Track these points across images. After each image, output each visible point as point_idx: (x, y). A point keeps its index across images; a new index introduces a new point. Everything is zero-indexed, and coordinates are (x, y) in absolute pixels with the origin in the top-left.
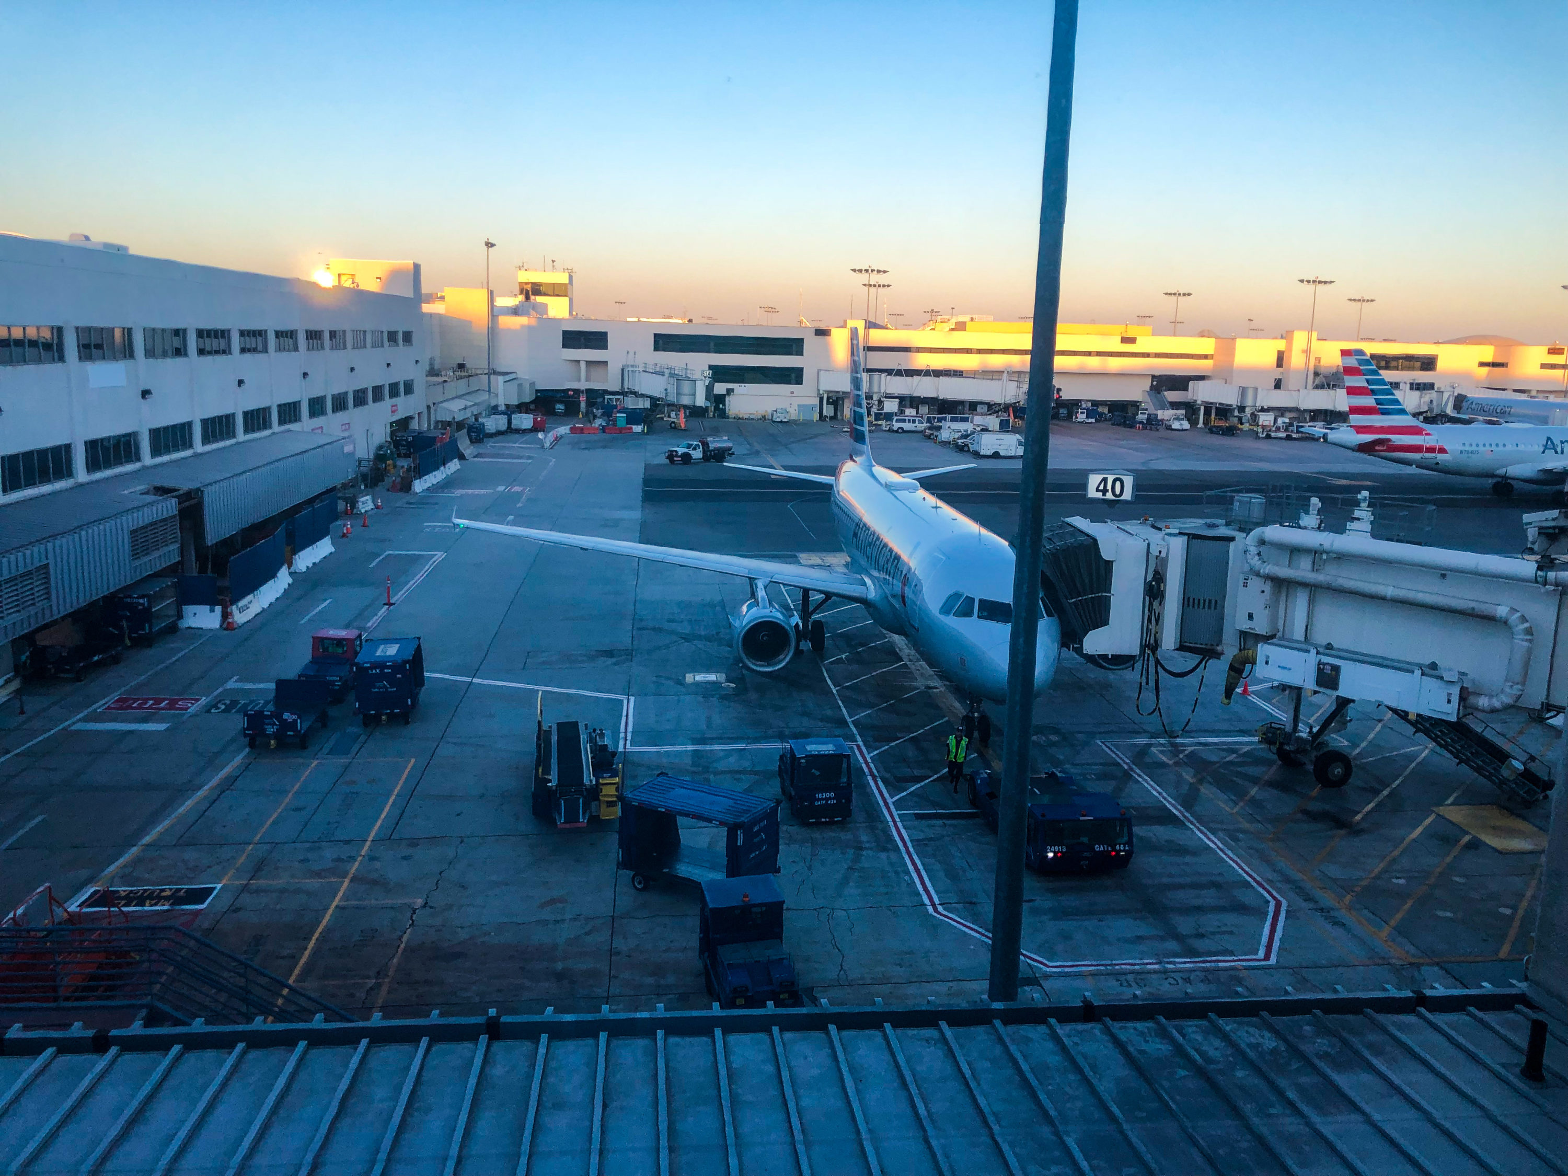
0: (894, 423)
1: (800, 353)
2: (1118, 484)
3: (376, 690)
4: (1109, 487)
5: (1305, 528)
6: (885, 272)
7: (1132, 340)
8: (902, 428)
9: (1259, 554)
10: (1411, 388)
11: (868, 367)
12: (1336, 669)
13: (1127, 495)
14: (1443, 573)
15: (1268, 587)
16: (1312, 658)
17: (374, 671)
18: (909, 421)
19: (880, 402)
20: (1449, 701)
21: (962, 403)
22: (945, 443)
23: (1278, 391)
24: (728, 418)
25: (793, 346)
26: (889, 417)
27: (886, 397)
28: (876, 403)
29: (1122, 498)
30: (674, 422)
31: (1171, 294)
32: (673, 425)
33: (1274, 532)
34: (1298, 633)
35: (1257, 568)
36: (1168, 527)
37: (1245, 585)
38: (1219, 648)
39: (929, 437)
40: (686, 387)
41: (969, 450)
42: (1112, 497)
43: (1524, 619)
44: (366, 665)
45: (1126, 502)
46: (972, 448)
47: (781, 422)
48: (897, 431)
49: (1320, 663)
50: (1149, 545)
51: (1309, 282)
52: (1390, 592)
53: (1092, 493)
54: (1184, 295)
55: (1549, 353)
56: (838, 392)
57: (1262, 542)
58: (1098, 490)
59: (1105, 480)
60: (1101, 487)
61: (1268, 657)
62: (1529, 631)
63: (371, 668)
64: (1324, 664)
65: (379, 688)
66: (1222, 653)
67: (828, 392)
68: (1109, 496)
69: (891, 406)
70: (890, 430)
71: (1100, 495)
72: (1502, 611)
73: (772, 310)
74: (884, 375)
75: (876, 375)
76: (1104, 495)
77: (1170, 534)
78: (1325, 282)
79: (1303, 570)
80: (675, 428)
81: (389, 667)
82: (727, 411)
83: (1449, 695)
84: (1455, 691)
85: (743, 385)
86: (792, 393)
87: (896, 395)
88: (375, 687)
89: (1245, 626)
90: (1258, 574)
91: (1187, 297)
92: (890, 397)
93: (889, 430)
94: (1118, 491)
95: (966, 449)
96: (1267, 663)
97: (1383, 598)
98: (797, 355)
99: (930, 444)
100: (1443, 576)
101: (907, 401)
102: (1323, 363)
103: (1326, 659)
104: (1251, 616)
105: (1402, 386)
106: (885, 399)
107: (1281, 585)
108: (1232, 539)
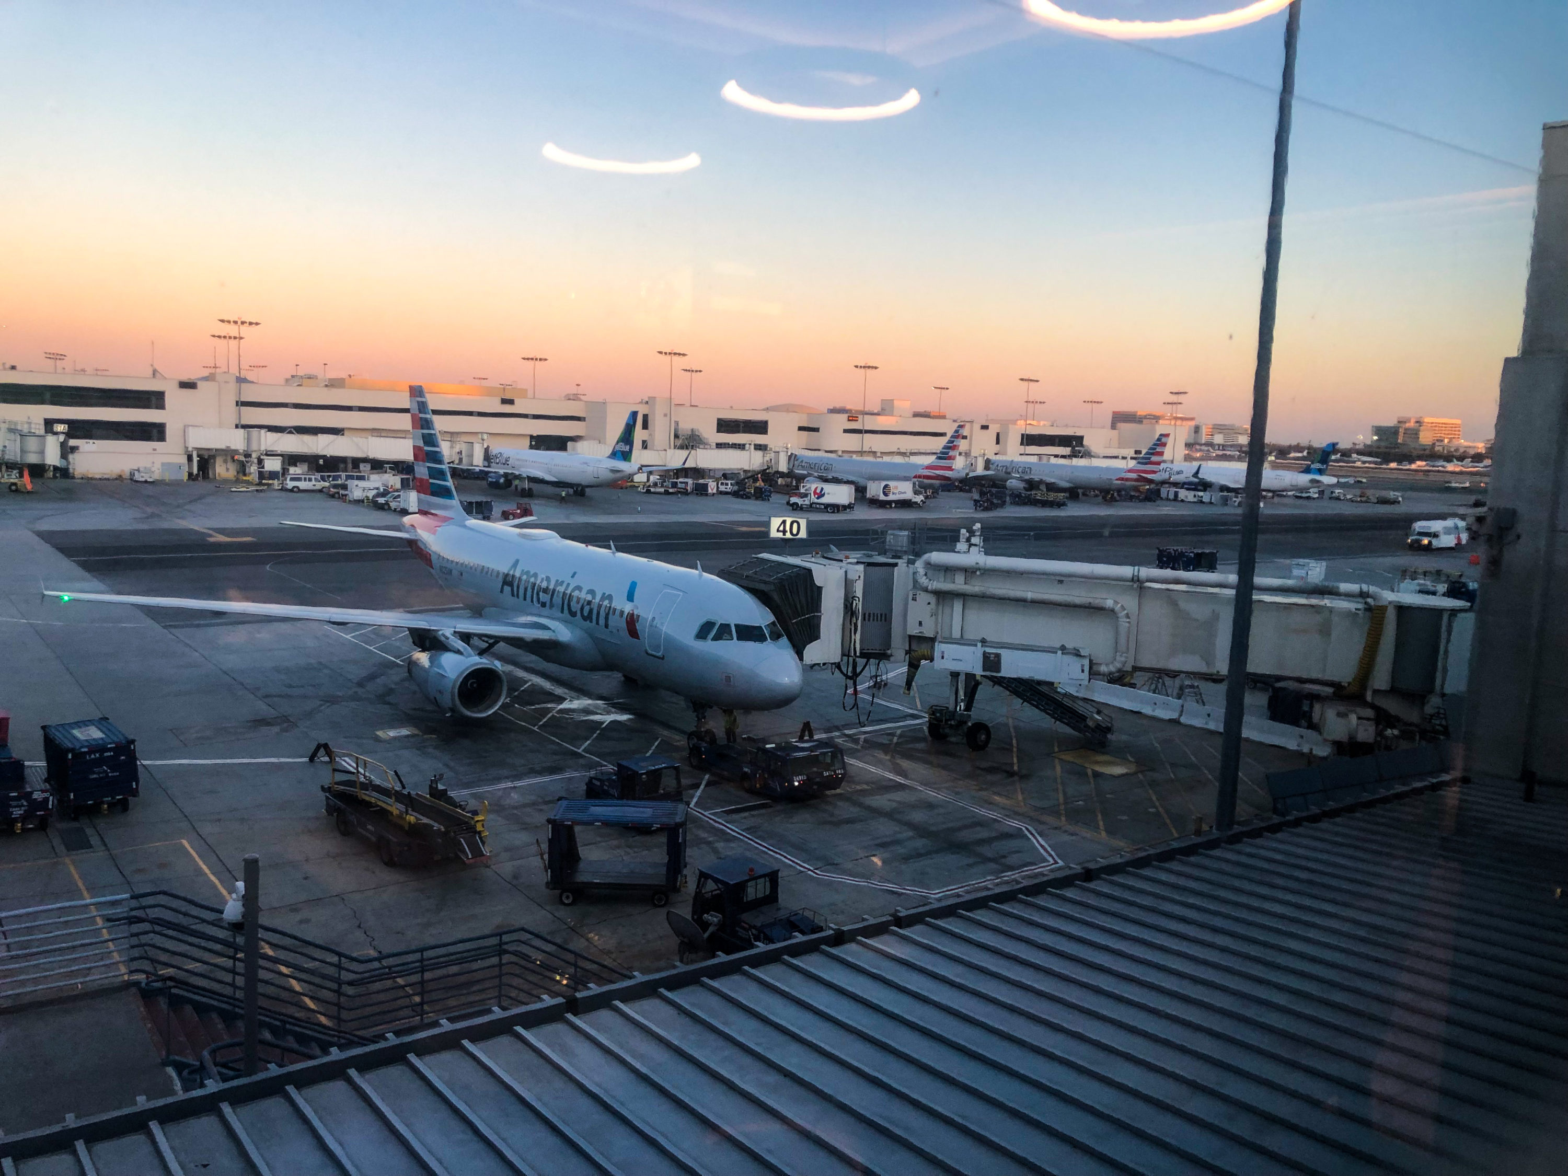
0: (288, 481)
1: (161, 406)
2: (795, 525)
3: (95, 776)
4: (788, 528)
5: (959, 552)
6: (257, 324)
7: (511, 402)
8: (297, 487)
9: (926, 575)
10: (755, 449)
11: (243, 422)
12: (998, 656)
13: (803, 534)
14: (1061, 579)
15: (933, 599)
16: (979, 650)
17: (93, 756)
18: (305, 479)
19: (260, 462)
20: (1083, 671)
21: (343, 460)
22: (359, 502)
23: (645, 451)
24: (73, 478)
25: (154, 399)
26: (273, 475)
27: (267, 455)
28: (256, 461)
29: (798, 537)
30: (15, 484)
31: (528, 359)
32: (13, 488)
33: (937, 557)
34: (956, 634)
35: (925, 585)
36: (847, 557)
37: (914, 599)
38: (889, 652)
39: (333, 496)
40: (32, 444)
41: (390, 508)
42: (791, 537)
43: (1123, 608)
44: (83, 750)
45: (802, 540)
46: (393, 505)
47: (146, 482)
48: (292, 491)
49: (984, 653)
50: (846, 572)
51: (666, 353)
52: (1029, 595)
53: (774, 534)
54: (541, 359)
55: (849, 420)
56: (209, 449)
57: (928, 565)
58: (778, 531)
59: (784, 522)
60: (781, 528)
61: (943, 652)
62: (1128, 616)
63: (89, 753)
64: (990, 654)
65: (99, 773)
66: (891, 655)
67: (198, 449)
68: (788, 535)
69: (274, 465)
70: (284, 489)
71: (780, 535)
72: (1109, 603)
73: (57, 357)
74: (263, 431)
75: (255, 431)
76: (784, 534)
77: (850, 563)
78: (679, 354)
79: (959, 584)
80: (17, 491)
81: (110, 750)
82: (71, 470)
83: (1083, 666)
84: (1086, 662)
85: (91, 441)
86: (155, 450)
87: (279, 452)
88: (94, 773)
89: (914, 630)
90: (926, 590)
91: (542, 362)
92: (270, 454)
93: (281, 490)
94: (795, 531)
95: (386, 507)
96: (943, 657)
97: (1024, 600)
98: (157, 408)
99: (335, 503)
100: (1061, 582)
101: (292, 459)
102: (681, 426)
103: (988, 650)
104: (920, 623)
105: (747, 446)
106: (265, 457)
107: (942, 596)
108: (896, 565)
